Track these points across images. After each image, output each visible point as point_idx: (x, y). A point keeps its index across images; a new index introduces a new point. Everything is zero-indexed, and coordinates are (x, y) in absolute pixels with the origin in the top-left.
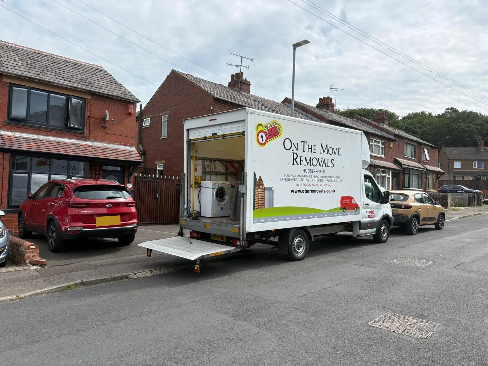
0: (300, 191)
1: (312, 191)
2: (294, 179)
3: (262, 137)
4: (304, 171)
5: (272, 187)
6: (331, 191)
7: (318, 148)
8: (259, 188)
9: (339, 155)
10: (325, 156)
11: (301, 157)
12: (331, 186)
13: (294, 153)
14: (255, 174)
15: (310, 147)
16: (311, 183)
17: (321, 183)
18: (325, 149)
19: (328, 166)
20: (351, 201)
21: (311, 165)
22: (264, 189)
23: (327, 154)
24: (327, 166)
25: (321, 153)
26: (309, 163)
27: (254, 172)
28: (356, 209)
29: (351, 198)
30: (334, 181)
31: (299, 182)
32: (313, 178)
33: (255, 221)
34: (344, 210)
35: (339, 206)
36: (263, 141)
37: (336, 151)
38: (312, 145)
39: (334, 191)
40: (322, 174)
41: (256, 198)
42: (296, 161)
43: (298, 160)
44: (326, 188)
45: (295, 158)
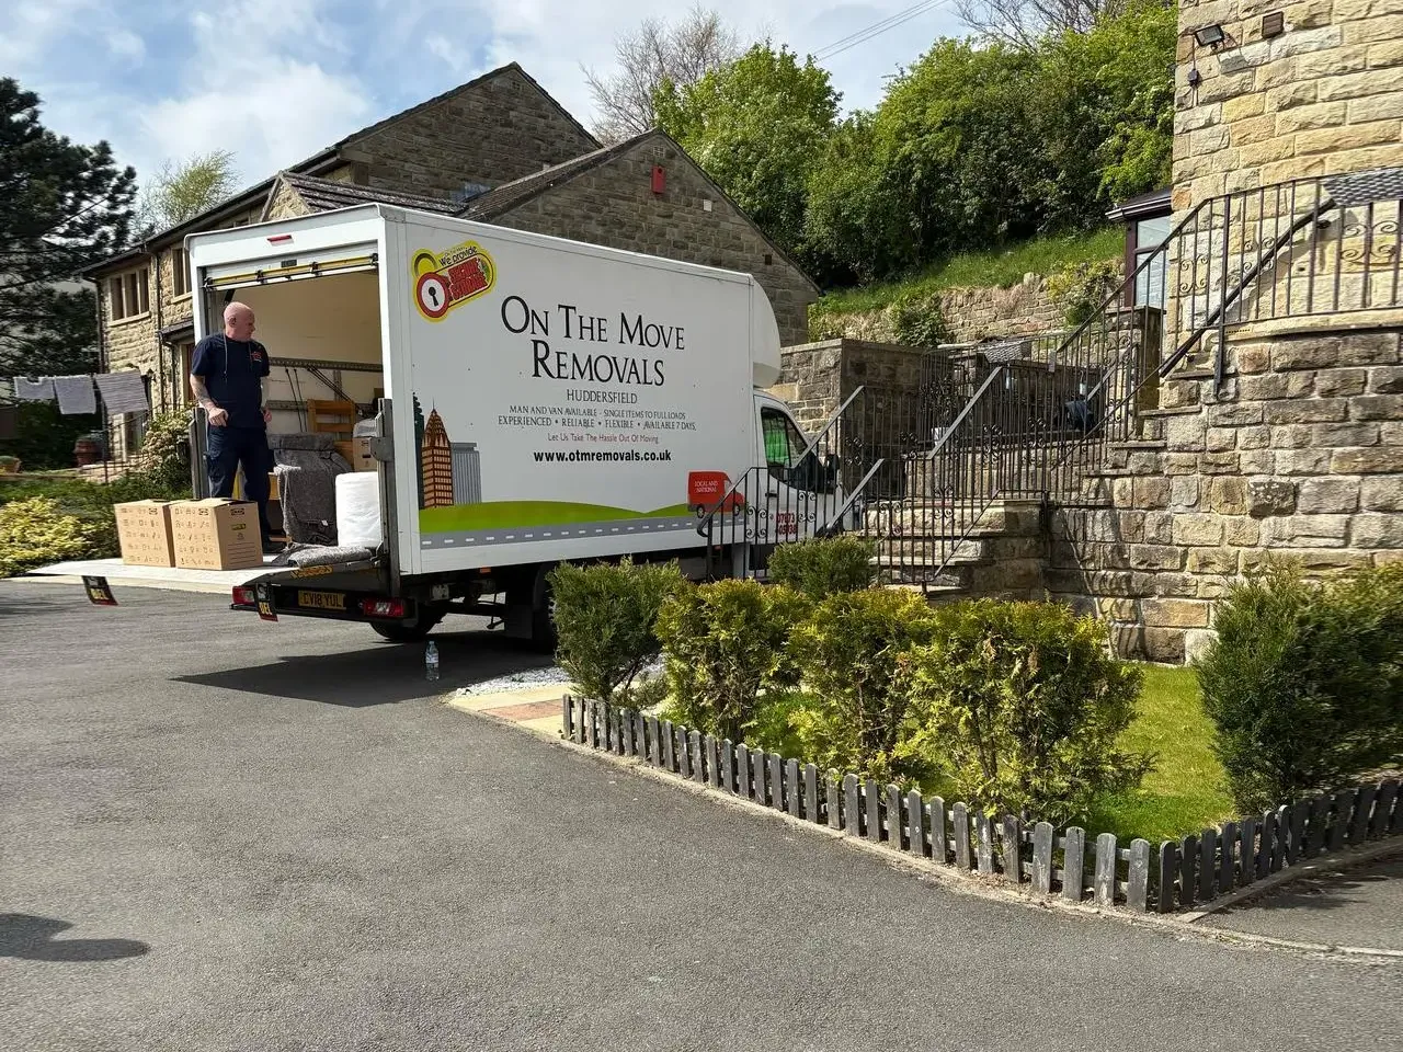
0: (561, 457)
1: (599, 456)
2: (540, 421)
3: (432, 291)
4: (570, 395)
6: (658, 456)
7: (613, 329)
8: (433, 446)
10: (633, 350)
11: (558, 353)
12: (656, 440)
13: (536, 342)
14: (416, 404)
15: (586, 323)
16: (594, 431)
17: (628, 432)
18: (635, 330)
19: (645, 383)
20: (721, 488)
21: (592, 379)
22: (449, 449)
24: (642, 380)
25: (622, 342)
26: (587, 373)
27: (415, 399)
28: (736, 510)
29: (721, 478)
30: (667, 426)
31: (557, 429)
32: (601, 417)
33: (424, 543)
34: (701, 511)
35: (684, 499)
36: (436, 303)
37: (669, 337)
38: (592, 319)
39: (667, 456)
40: (629, 406)
41: (425, 475)
42: (545, 367)
43: (551, 363)
44: (642, 448)
45: (541, 356)
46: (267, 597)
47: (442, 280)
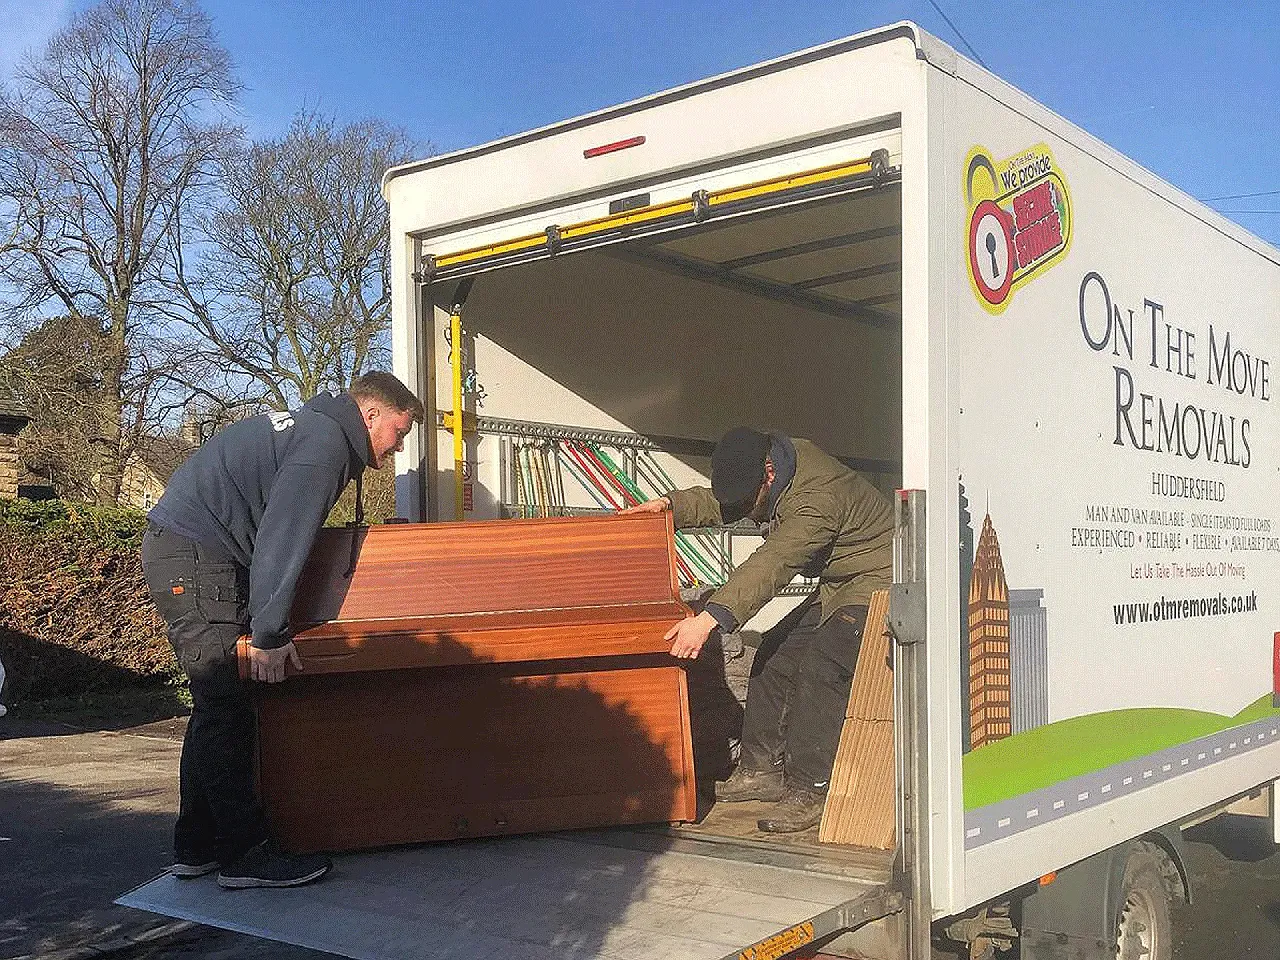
0: (1144, 613)
1: (1184, 608)
2: (1121, 539)
7: (1201, 354)
8: (984, 602)
9: (1264, 398)
11: (1144, 398)
13: (1119, 371)
15: (1174, 339)
17: (1215, 558)
18: (1224, 361)
19: (1233, 461)
21: (1179, 452)
22: (1006, 606)
24: (1229, 456)
25: (1210, 381)
26: (1174, 440)
30: (1254, 544)
31: (1141, 555)
32: (1188, 529)
33: (970, 835)
37: (1255, 376)
38: (1180, 333)
40: (1217, 508)
41: (973, 671)
43: (1135, 416)
44: (1229, 588)
45: (1124, 402)
47: (1003, 218)
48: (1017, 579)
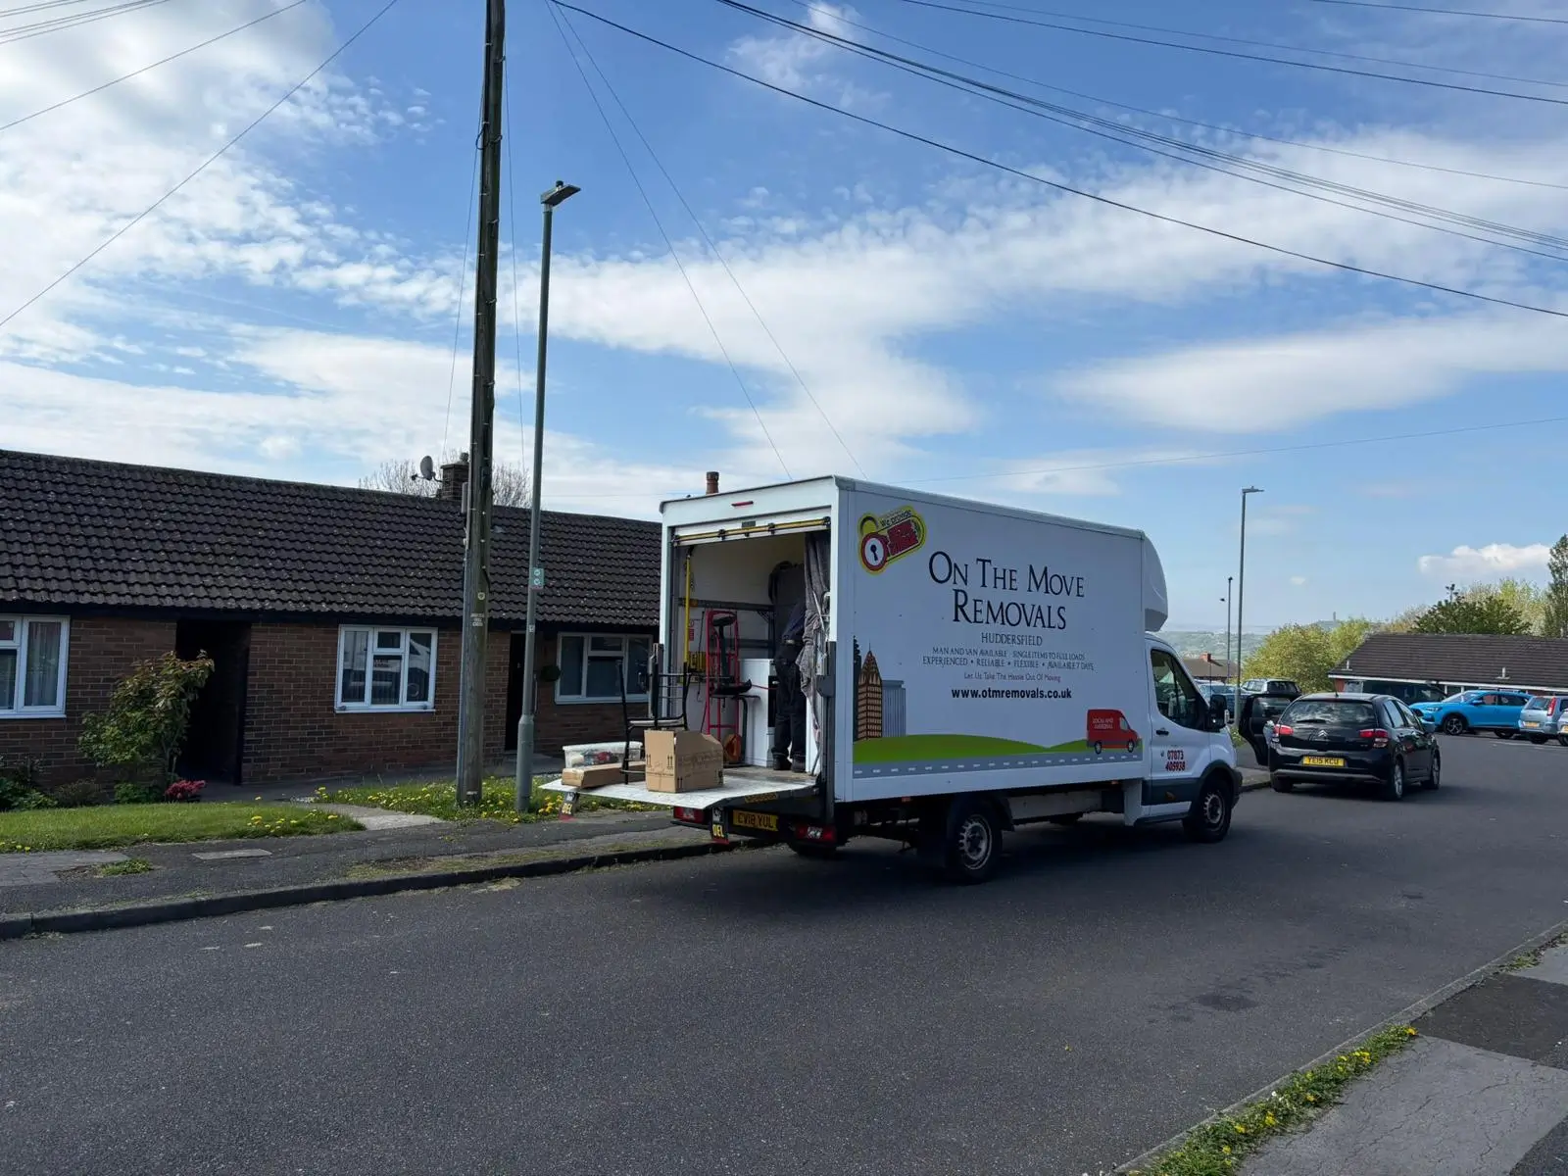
0: (975, 694)
1: (1008, 694)
2: (958, 661)
3: (873, 548)
4: (985, 637)
5: (902, 682)
6: (1060, 693)
7: (1022, 579)
8: (867, 684)
9: (1078, 595)
10: (1041, 599)
11: (975, 601)
12: (1058, 679)
13: (957, 591)
14: (856, 646)
15: (1000, 574)
16: (1005, 670)
17: (1032, 671)
18: (1042, 580)
19: (1050, 627)
20: (1117, 724)
21: (1003, 623)
22: (881, 686)
23: (1047, 592)
24: (1046, 624)
25: (1030, 590)
26: (1000, 618)
27: (855, 641)
28: (1130, 746)
29: (1116, 715)
30: (1069, 666)
31: (973, 669)
32: (1011, 658)
33: (856, 772)
34: (1098, 747)
35: (1082, 734)
36: (876, 558)
37: (1070, 586)
38: (1005, 570)
39: (1067, 694)
40: (1035, 648)
41: (860, 710)
42: (964, 614)
43: (969, 609)
44: (1046, 686)
45: (960, 603)
46: (721, 820)
47: (883, 540)
48: (887, 673)
